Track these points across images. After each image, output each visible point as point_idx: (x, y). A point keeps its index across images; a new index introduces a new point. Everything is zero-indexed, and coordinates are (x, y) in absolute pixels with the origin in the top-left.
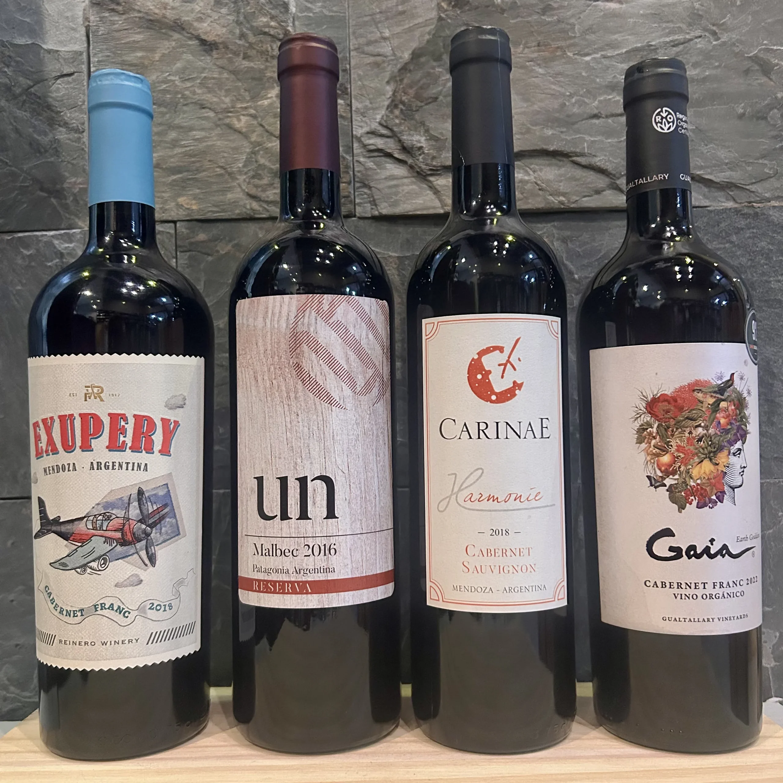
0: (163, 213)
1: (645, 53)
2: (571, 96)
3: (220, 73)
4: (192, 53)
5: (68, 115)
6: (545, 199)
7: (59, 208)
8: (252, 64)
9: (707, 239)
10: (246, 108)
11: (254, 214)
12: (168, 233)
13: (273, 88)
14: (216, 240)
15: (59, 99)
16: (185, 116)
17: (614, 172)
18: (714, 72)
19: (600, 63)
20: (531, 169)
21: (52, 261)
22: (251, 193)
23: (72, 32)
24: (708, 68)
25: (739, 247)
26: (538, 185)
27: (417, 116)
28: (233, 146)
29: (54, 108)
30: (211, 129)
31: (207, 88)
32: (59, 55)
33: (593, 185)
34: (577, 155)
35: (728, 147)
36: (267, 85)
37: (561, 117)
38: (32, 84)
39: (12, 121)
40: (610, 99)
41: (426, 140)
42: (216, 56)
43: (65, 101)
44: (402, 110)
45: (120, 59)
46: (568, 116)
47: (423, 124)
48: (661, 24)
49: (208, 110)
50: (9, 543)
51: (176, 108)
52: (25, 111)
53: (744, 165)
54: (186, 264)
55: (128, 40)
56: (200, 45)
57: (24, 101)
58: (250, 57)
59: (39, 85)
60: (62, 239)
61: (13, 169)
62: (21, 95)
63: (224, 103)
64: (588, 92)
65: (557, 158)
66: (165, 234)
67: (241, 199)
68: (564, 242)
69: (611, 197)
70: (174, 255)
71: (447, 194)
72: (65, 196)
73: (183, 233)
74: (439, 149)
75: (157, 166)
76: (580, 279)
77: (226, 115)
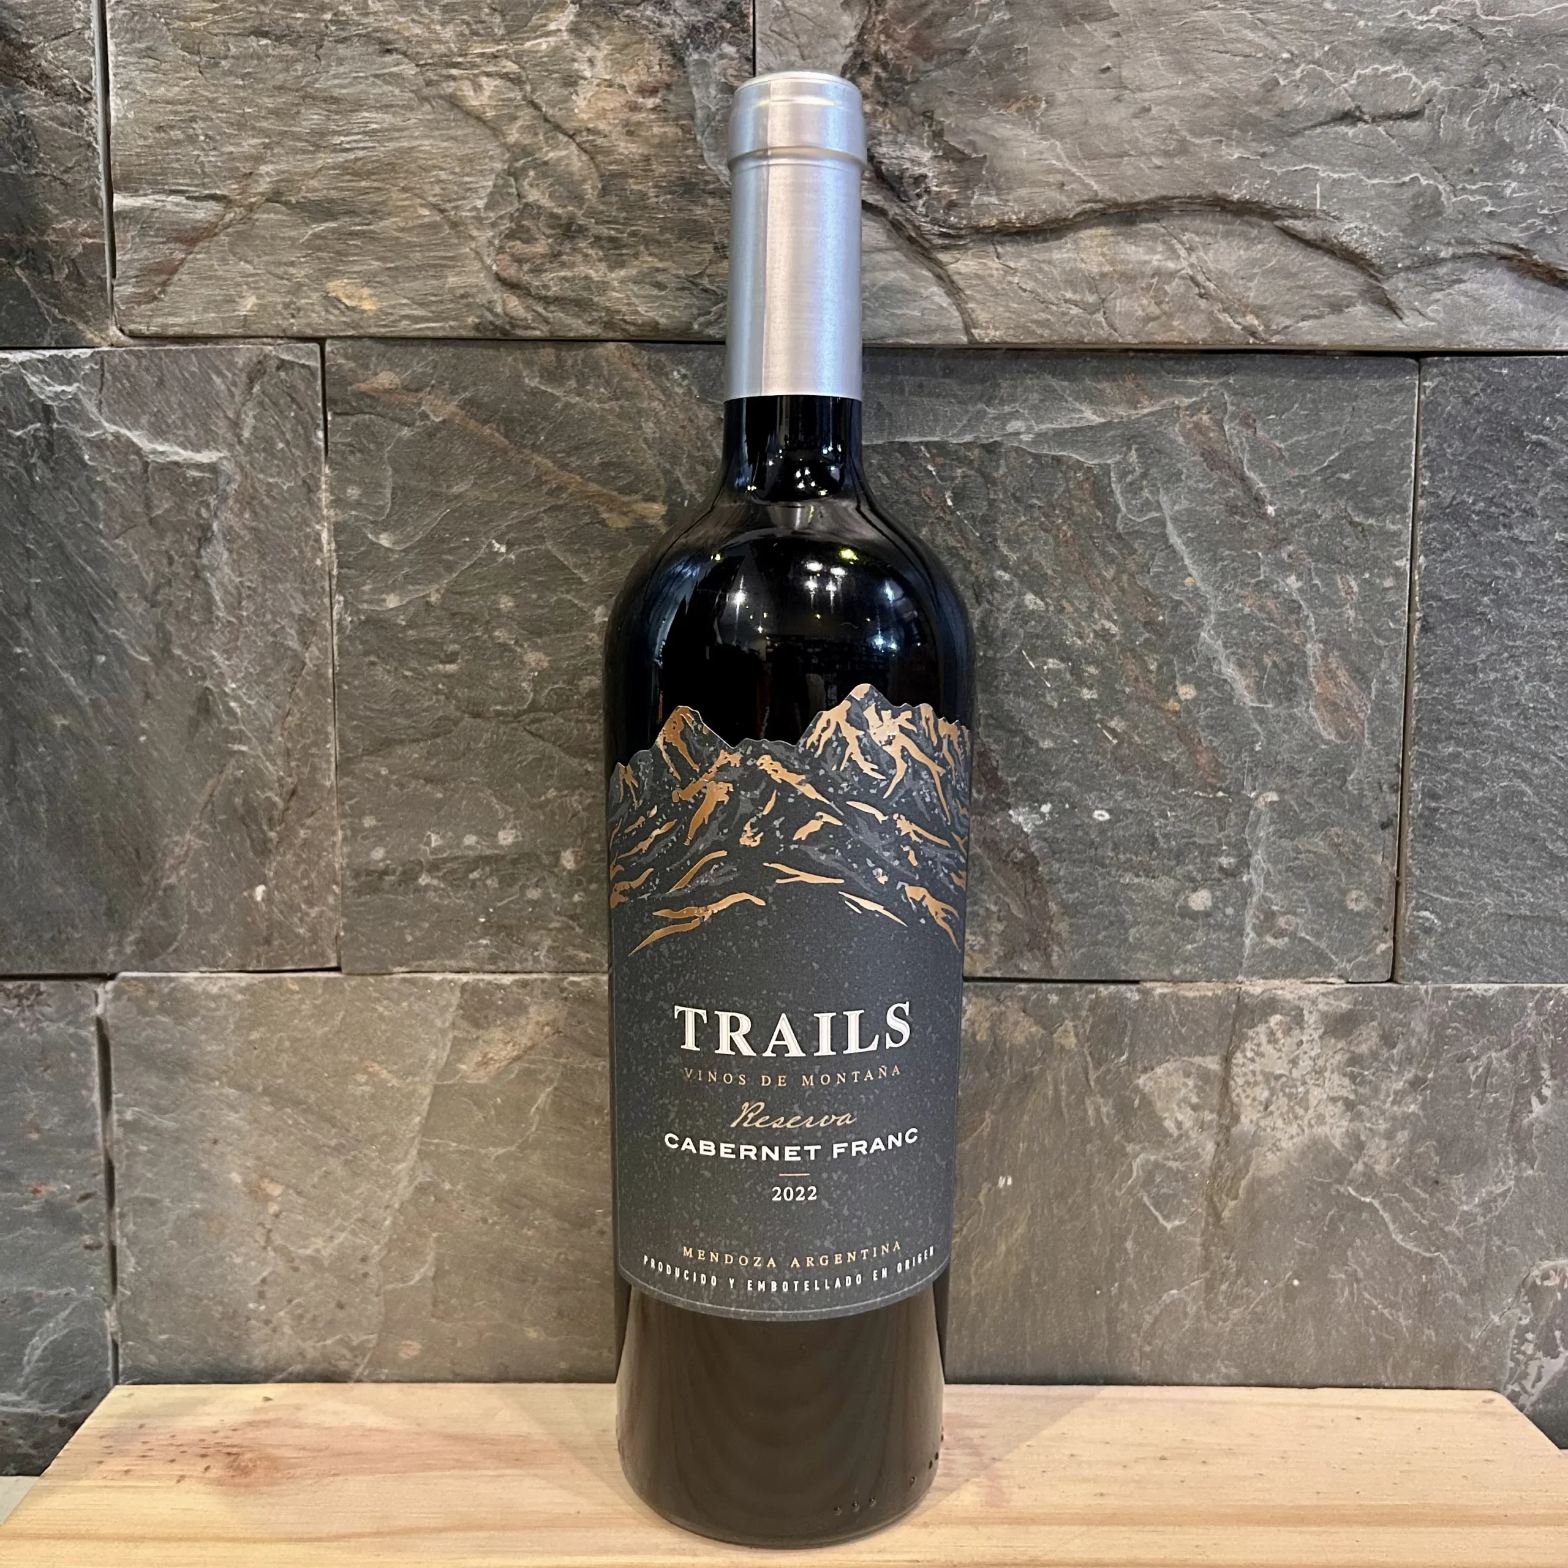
0: (293, 316)
2: (1292, 62)
5: (48, 55)
6: (1213, 321)
7: (34, 294)
10: (494, 56)
11: (513, 326)
12: (303, 366)
13: (561, 6)
14: (417, 390)
15: (24, 12)
16: (342, 69)
17: (1376, 261)
20: (1182, 243)
21: (24, 427)
22: (504, 274)
26: (1198, 285)
27: (915, 98)
28: (462, 153)
29: (13, 35)
30: (408, 107)
33: (1324, 293)
34: (1294, 213)
37: (1265, 113)
40: (1385, 74)
41: (935, 158)
43: (41, 18)
44: (878, 78)
46: (1282, 114)
47: (928, 116)
49: (399, 57)
51: (320, 47)
54: (350, 445)
60: (46, 372)
63: (440, 42)
64: (1335, 52)
65: (1246, 218)
66: (297, 369)
67: (482, 290)
68: (1249, 426)
69: (1366, 323)
70: (321, 422)
71: (978, 296)
72: (49, 262)
73: (340, 366)
74: (966, 184)
75: (275, 197)
76: (1277, 515)
77: (444, 72)
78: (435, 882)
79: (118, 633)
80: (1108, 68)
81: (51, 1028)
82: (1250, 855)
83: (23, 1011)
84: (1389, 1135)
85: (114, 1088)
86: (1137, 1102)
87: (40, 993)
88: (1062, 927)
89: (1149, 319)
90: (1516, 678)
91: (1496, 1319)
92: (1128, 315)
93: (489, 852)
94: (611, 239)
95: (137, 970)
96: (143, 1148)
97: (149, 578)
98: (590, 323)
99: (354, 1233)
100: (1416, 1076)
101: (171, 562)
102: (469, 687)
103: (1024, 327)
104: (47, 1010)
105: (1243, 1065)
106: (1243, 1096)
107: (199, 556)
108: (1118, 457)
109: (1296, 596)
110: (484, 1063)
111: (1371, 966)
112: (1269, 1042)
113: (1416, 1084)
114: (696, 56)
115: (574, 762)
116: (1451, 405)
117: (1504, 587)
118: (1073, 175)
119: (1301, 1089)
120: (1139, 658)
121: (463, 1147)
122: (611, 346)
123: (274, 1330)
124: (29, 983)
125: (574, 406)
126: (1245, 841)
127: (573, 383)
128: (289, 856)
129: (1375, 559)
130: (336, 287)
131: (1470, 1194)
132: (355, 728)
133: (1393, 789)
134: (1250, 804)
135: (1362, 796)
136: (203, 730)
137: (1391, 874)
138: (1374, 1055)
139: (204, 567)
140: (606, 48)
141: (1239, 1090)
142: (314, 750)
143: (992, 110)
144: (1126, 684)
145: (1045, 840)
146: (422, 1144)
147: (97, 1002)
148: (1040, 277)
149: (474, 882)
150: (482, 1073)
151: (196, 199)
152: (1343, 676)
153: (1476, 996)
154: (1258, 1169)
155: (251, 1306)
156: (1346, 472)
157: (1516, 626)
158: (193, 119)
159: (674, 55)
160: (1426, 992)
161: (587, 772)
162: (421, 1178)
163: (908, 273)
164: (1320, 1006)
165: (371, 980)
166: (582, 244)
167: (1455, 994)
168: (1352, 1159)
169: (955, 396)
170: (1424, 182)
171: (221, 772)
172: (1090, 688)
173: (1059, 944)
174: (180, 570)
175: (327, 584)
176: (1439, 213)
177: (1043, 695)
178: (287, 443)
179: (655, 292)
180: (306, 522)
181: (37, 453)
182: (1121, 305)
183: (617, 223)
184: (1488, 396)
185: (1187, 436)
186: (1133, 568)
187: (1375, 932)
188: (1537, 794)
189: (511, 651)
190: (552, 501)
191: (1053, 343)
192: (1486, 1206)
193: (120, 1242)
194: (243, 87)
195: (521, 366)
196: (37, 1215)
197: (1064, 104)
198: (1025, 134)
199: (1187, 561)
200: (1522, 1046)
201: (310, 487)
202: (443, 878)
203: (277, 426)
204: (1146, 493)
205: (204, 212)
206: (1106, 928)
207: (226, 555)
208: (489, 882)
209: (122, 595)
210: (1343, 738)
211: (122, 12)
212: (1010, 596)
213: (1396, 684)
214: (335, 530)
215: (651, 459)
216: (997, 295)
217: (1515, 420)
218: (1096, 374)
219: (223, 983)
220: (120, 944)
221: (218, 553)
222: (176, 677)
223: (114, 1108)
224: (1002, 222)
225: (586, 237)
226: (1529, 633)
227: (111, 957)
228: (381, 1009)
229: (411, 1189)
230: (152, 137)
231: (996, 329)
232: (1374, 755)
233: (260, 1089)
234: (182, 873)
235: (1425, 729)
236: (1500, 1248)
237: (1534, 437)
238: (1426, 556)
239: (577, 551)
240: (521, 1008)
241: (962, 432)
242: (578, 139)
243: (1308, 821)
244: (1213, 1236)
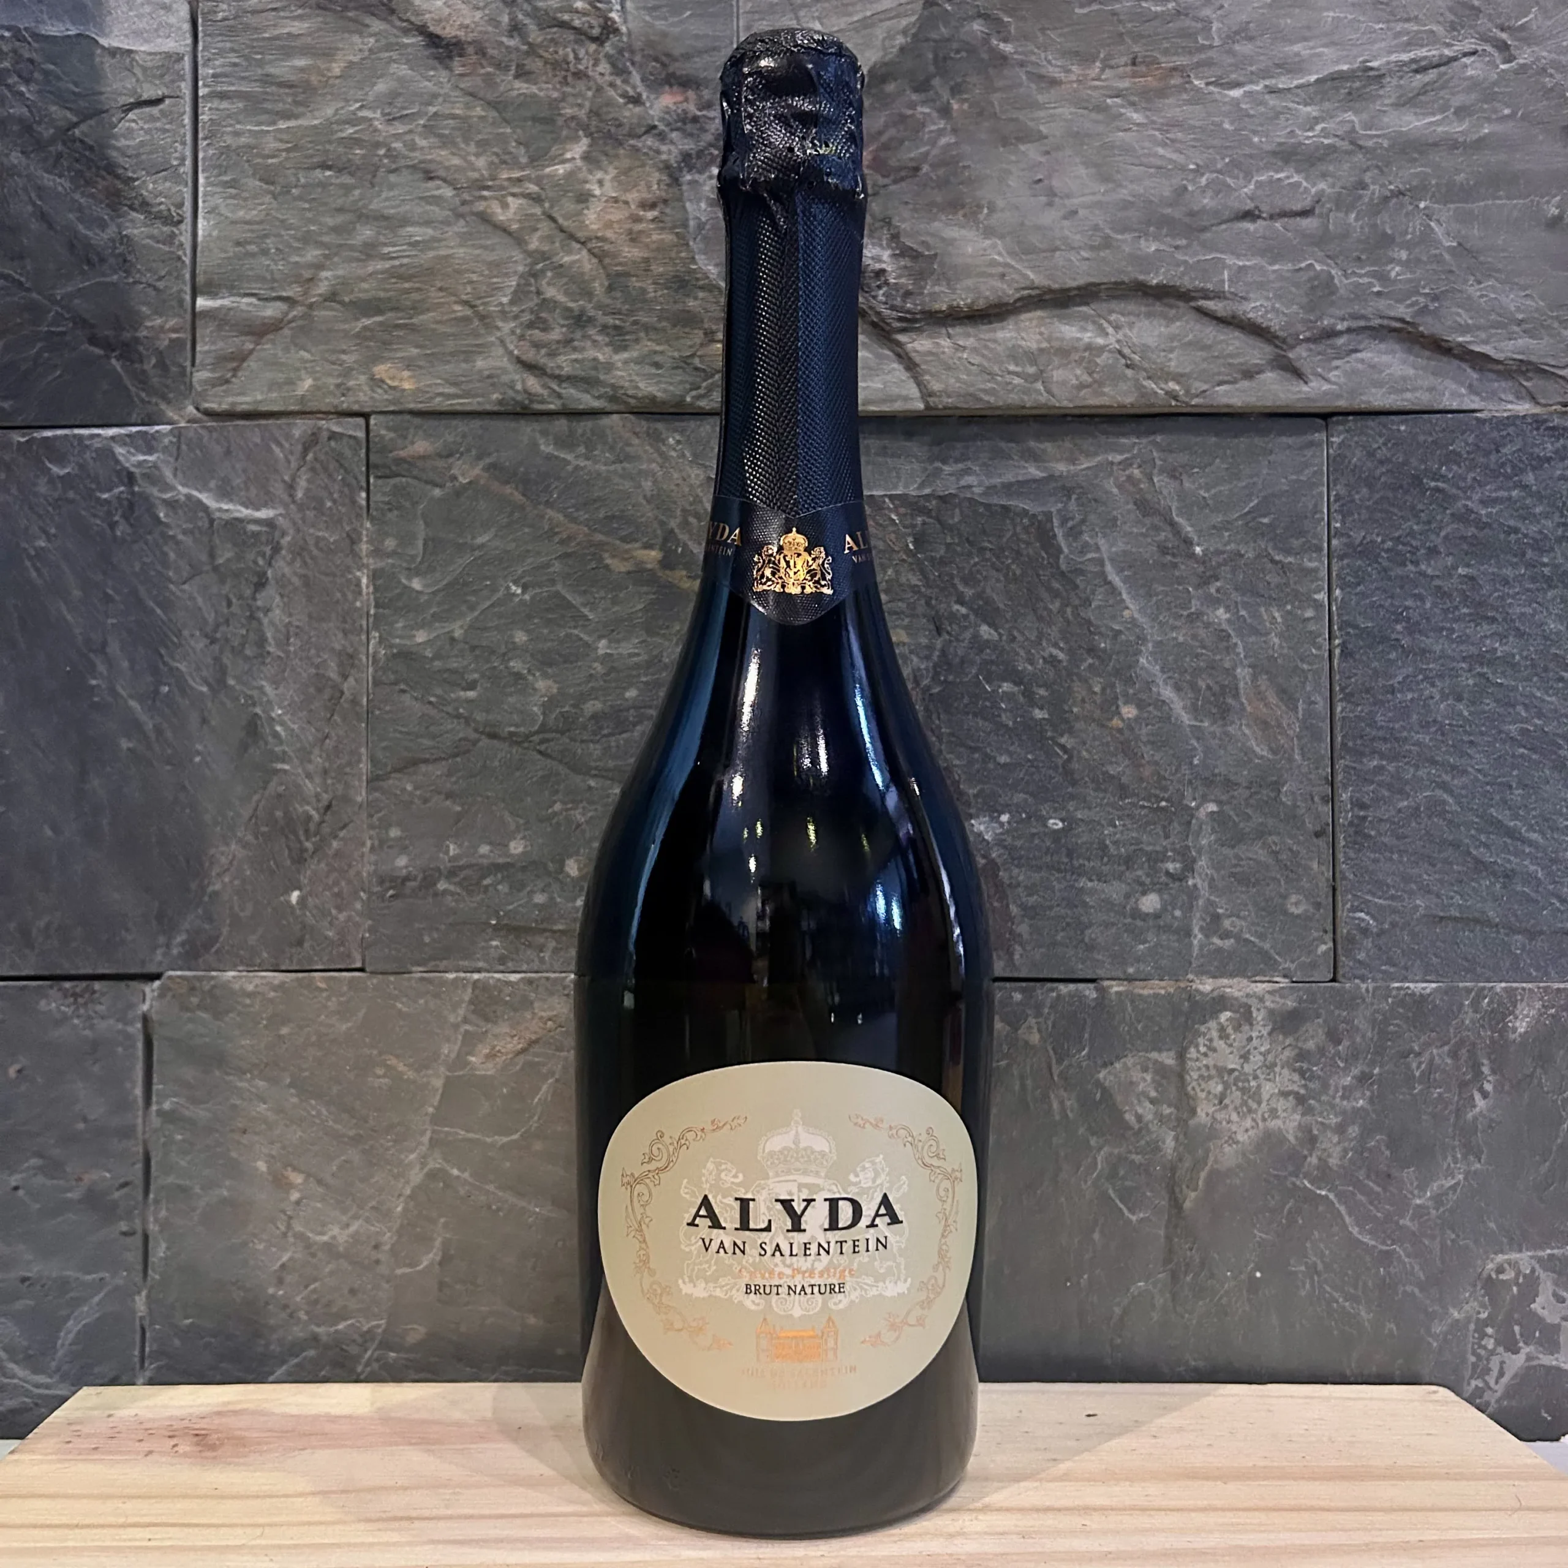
0: (343, 395)
1: (1357, 84)
2: (1199, 171)
3: (467, 106)
4: (408, 62)
5: (150, 186)
6: (1139, 387)
7: (127, 382)
8: (534, 89)
9: (1474, 479)
10: (519, 180)
11: (531, 401)
12: (350, 437)
13: (576, 139)
14: (450, 455)
15: (130, 152)
16: (391, 194)
17: (1281, 334)
18: (1499, 128)
19: (1262, 103)
20: (1109, 322)
21: (110, 490)
22: (524, 358)
23: (162, 12)
24: (1489, 120)
25: (1539, 497)
26: (1124, 356)
28: (490, 259)
29: (120, 171)
30: (446, 223)
31: (440, 136)
32: (133, 59)
33: (1237, 361)
34: (1207, 295)
35: (1524, 288)
36: (565, 133)
37: (1177, 213)
38: (75, 119)
39: (33, 195)
40: (1279, 180)
41: (894, 255)
42: (459, 70)
43: (144, 157)
45: (260, 71)
46: (1192, 214)
47: (887, 222)
48: (1392, 25)
49: (439, 182)
50: (12, 1072)
51: (374, 176)
52: (60, 177)
53: (1556, 325)
54: (388, 503)
55: (276, 32)
56: (427, 46)
57: (60, 156)
58: (529, 73)
59: (92, 122)
60: (132, 444)
61: (34, 295)
62: (52, 141)
63: (474, 169)
64: (1235, 164)
65: (1166, 301)
66: (345, 440)
67: (504, 371)
68: (1174, 477)
69: (1276, 387)
70: (364, 484)
71: (933, 370)
72: (140, 354)
73: (382, 437)
74: (920, 277)
75: (332, 297)
76: (1205, 555)
77: (477, 194)
78: (452, 888)
79: (182, 667)
80: (1040, 180)
81: (102, 1025)
82: (1194, 861)
83: (77, 1009)
84: (1341, 1129)
85: (155, 1080)
86: (1098, 1096)
87: (94, 992)
88: (1023, 929)
89: (1082, 386)
90: (1432, 698)
91: (1456, 1315)
92: (1064, 383)
93: (501, 861)
94: (616, 327)
95: (181, 969)
96: (179, 1137)
97: (211, 618)
98: (599, 397)
99: (367, 1220)
100: (1363, 1072)
101: (229, 604)
102: (488, 711)
103: (971, 395)
104: (100, 1008)
105: (1197, 1060)
106: (1198, 1090)
107: (254, 599)
108: (1060, 505)
109: (1225, 626)
110: (491, 1056)
111: (1313, 965)
112: (1221, 1038)
113: (1363, 1079)
114: (688, 177)
115: (578, 779)
116: (1357, 457)
117: (1415, 616)
118: (1012, 267)
119: (1253, 1083)
120: (1086, 681)
121: (471, 1135)
122: (615, 417)
123: (291, 1316)
124: (84, 984)
125: (582, 468)
126: (1188, 847)
127: (582, 449)
128: (323, 865)
129: (1296, 594)
130: (381, 370)
131: (1422, 1188)
132: (384, 748)
133: (1324, 800)
134: (1191, 813)
135: (1295, 806)
136: (251, 751)
137: (1328, 880)
138: (1322, 1051)
139: (258, 608)
140: (612, 172)
141: (1194, 1084)
142: (348, 770)
143: (943, 218)
144: (1074, 704)
145: (1005, 847)
146: (434, 1132)
147: (144, 1000)
148: (985, 352)
149: (487, 887)
150: (490, 1065)
151: (266, 299)
152: (1272, 698)
153: (1413, 994)
154: (1216, 1161)
155: (271, 1291)
156: (1265, 516)
157: (1430, 652)
158: (266, 236)
159: (670, 176)
160: (1367, 990)
161: (590, 788)
162: (431, 1165)
163: (870, 352)
164: (1268, 1004)
165: (392, 978)
166: (592, 332)
167: (1394, 993)
168: (1306, 1152)
169: (916, 457)
170: (1318, 267)
171: (265, 788)
172: (1041, 709)
173: (1021, 945)
174: (239, 612)
175: (364, 623)
176: (1333, 293)
177: (999, 716)
178: (334, 501)
179: (653, 371)
180: (348, 569)
181: (120, 512)
182: (1058, 375)
183: (620, 313)
184: (1389, 449)
185: (1120, 487)
186: (1077, 602)
187: (1316, 934)
188: (1459, 803)
189: (525, 679)
190: (561, 550)
191: (998, 408)
192: (1438, 1199)
193: (153, 1228)
194: (309, 210)
195: (538, 435)
196: (80, 1201)
197: (1002, 210)
198: (969, 234)
199: (1125, 596)
200: (1461, 1043)
201: (353, 540)
202: (460, 884)
203: (326, 487)
204: (1086, 537)
205: (271, 311)
206: (1063, 930)
207: (278, 599)
208: (500, 887)
209: (186, 633)
210: (1274, 752)
211: (211, 152)
212: (966, 628)
213: (1321, 705)
214: (374, 576)
215: (649, 512)
216: (949, 368)
217: (1415, 469)
218: (1038, 437)
219: (257, 981)
220: (168, 946)
221: (270, 596)
222: (229, 704)
223: (154, 1099)
224: (951, 307)
225: (595, 326)
226: (1440, 657)
227: (159, 958)
228: (399, 1006)
229: (421, 1176)
230: (232, 250)
231: (949, 396)
232: (1305, 770)
233: (288, 1081)
234: (227, 880)
235: (1350, 744)
236: (1453, 1241)
237: (1433, 484)
238: (1342, 589)
239: (585, 592)
240: (526, 1004)
241: (922, 486)
242: (590, 245)
243: (1247, 830)
244: (1176, 1226)
